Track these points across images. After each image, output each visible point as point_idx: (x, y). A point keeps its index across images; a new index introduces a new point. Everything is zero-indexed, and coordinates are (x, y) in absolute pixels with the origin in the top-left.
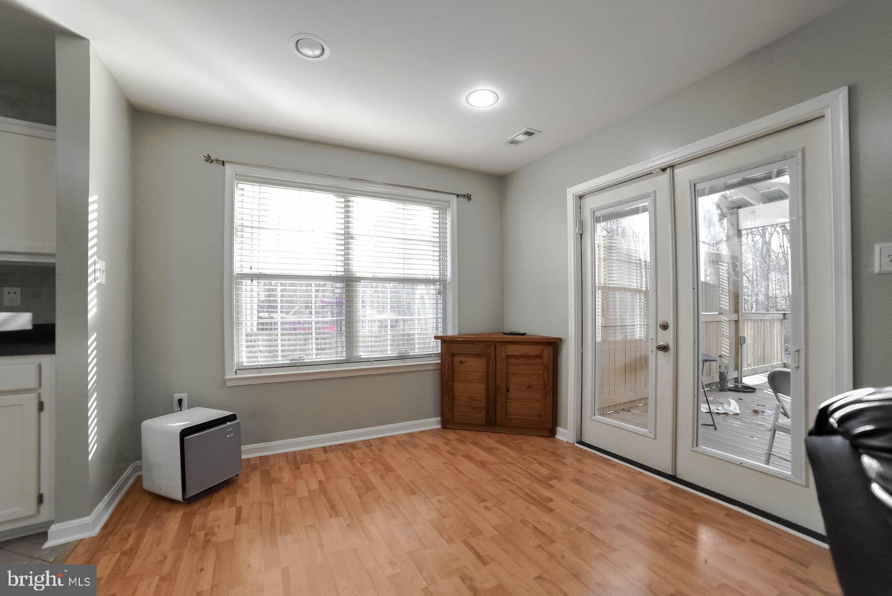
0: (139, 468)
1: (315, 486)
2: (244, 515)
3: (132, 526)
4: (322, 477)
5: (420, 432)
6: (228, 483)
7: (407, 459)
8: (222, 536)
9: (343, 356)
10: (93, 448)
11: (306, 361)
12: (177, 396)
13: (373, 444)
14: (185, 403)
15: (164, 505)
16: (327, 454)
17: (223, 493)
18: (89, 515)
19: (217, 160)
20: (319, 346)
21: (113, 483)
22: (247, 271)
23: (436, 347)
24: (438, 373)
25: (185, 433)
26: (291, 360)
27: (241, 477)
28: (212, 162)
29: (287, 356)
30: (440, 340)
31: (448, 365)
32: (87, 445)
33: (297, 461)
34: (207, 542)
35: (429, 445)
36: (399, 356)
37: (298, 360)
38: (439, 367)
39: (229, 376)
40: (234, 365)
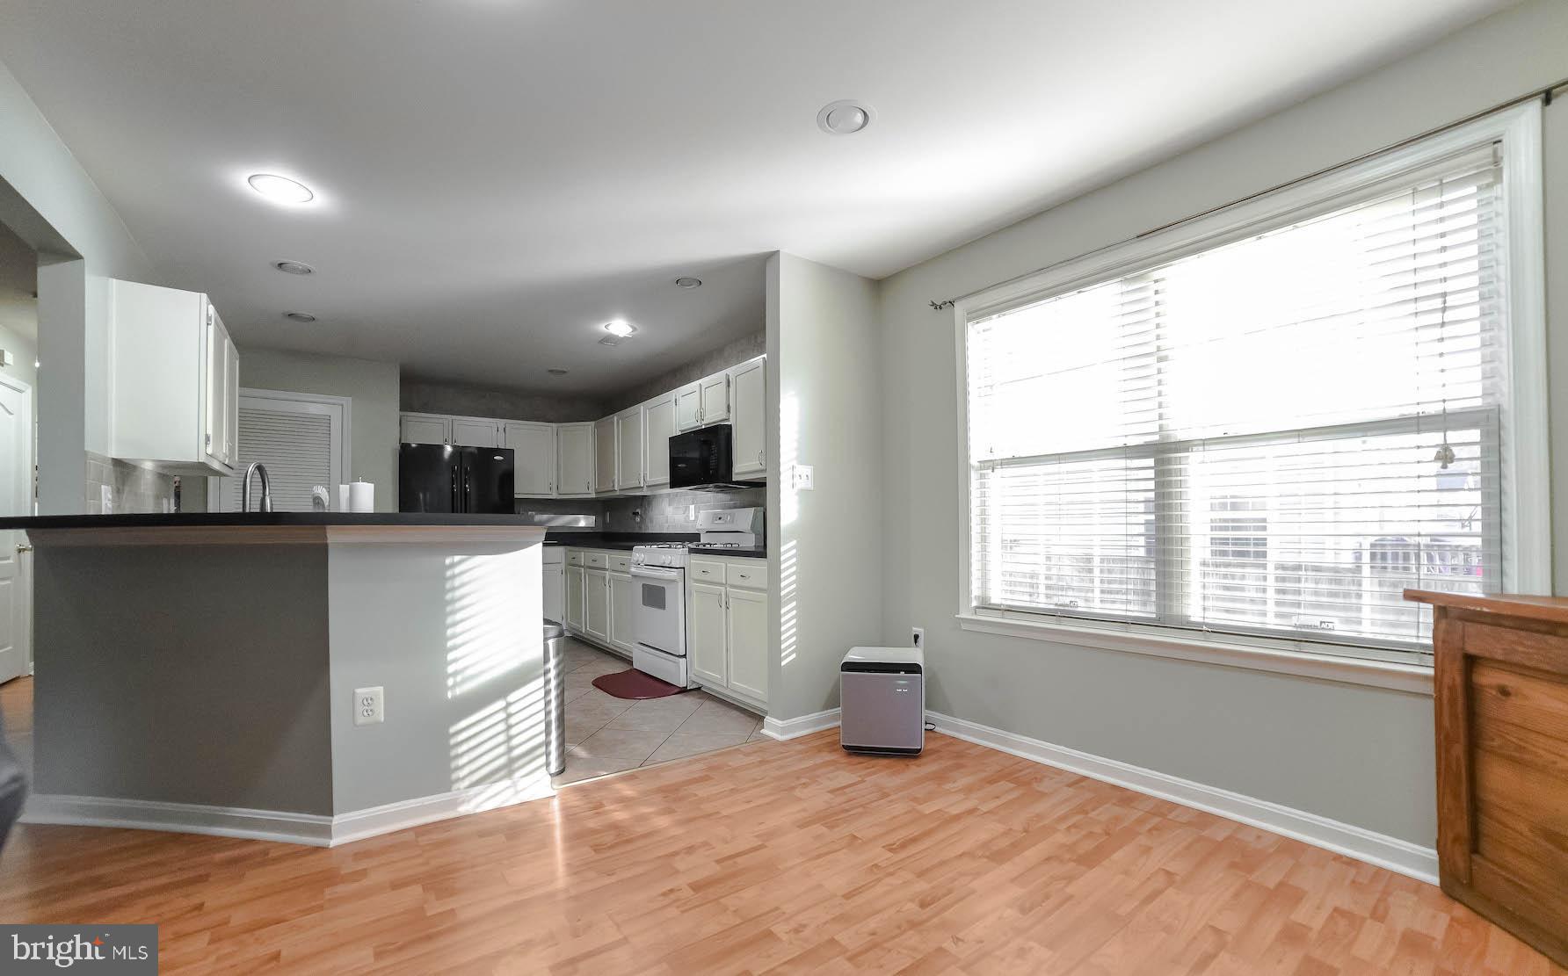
9: (1150, 612)
11: (1079, 609)
12: (916, 630)
14: (921, 640)
18: (784, 719)
19: (945, 303)
20: (1106, 586)
23: (1419, 628)
24: (1429, 705)
28: (941, 307)
30: (1431, 606)
32: (781, 651)
37: (1067, 605)
38: (1430, 688)
39: (963, 615)
40: (969, 600)
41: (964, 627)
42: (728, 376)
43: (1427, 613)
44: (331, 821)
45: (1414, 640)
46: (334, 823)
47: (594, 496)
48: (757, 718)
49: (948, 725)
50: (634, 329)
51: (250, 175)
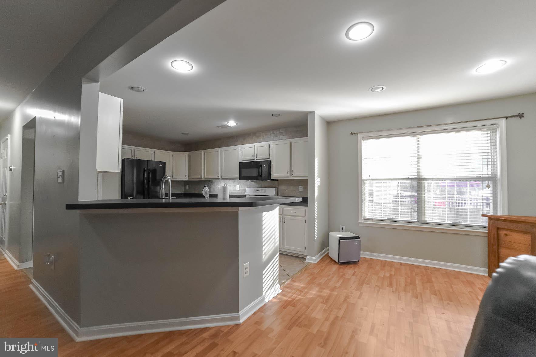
0: (328, 250)
1: (388, 274)
2: (356, 274)
3: (324, 264)
4: (393, 273)
5: (468, 273)
6: (354, 263)
7: (445, 282)
8: (347, 276)
9: (416, 219)
10: (316, 237)
11: (395, 219)
12: (343, 226)
13: (430, 269)
14: (344, 229)
15: (333, 262)
16: (401, 266)
17: (352, 265)
18: (315, 256)
19: (355, 133)
20: (402, 213)
21: (320, 251)
22: (368, 178)
23: (484, 222)
24: (486, 239)
25: (340, 239)
26: (388, 218)
27: (360, 263)
28: (353, 134)
29: (386, 216)
30: (487, 218)
31: (494, 235)
32: (314, 236)
33: (385, 264)
34: (342, 276)
35: (467, 280)
36: (454, 224)
37: (391, 218)
38: (487, 235)
39: (360, 221)
40: (362, 217)
41: (360, 225)
42: (269, 144)
43: (486, 219)
44: (239, 314)
45: (481, 225)
46: (240, 315)
47: (187, 180)
48: (302, 258)
49: (364, 254)
50: (237, 124)
51: (171, 62)
